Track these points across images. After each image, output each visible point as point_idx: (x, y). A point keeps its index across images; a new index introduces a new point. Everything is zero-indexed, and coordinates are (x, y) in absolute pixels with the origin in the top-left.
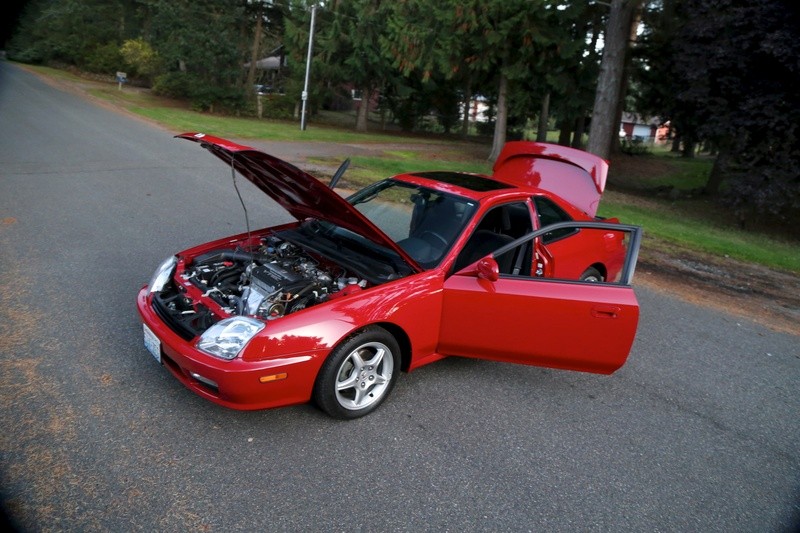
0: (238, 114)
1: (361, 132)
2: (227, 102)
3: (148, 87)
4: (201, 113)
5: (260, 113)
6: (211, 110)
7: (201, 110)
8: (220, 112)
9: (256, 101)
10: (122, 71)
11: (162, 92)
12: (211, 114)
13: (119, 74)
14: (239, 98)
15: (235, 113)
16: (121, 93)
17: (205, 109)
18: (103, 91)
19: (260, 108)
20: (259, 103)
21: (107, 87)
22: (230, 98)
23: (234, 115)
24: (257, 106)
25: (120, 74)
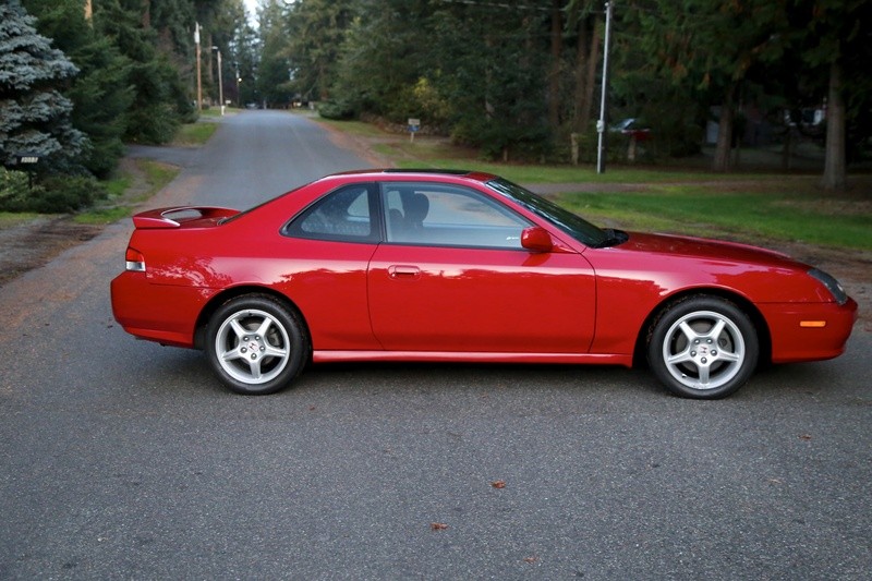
0: (543, 161)
1: (722, 171)
2: (523, 145)
3: (447, 136)
4: (490, 162)
5: (575, 156)
6: (505, 158)
7: (489, 158)
8: (516, 159)
9: (570, 141)
10: (416, 117)
11: (462, 141)
12: (505, 163)
13: (411, 121)
14: (539, 138)
15: (538, 160)
16: (412, 146)
17: (496, 157)
18: (393, 145)
19: (575, 150)
20: (574, 143)
21: (398, 140)
22: (527, 140)
23: (537, 162)
24: (570, 147)
25: (413, 122)
